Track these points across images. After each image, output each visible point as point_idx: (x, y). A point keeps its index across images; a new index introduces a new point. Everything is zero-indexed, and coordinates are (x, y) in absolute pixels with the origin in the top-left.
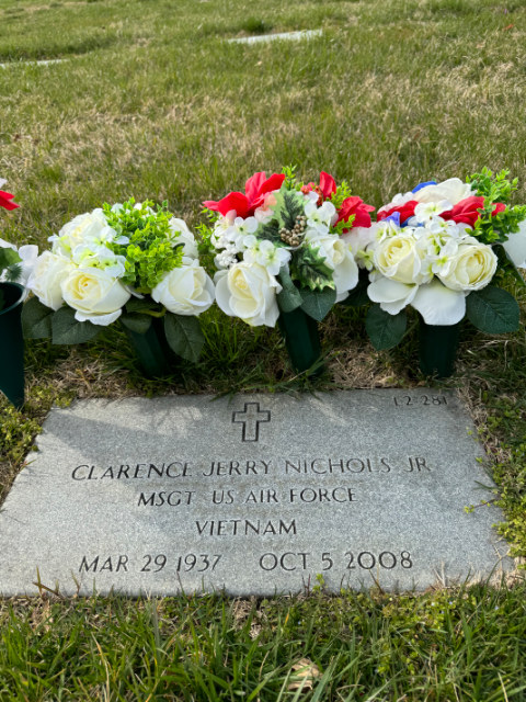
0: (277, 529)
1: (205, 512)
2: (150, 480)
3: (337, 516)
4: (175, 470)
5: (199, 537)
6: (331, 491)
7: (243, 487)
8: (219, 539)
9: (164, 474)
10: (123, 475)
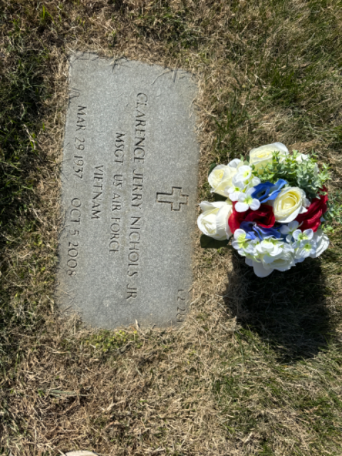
0: (95, 208)
1: (109, 171)
2: (133, 139)
3: (101, 242)
4: (139, 153)
5: (94, 167)
6: (117, 240)
7: (124, 192)
8: (92, 178)
9: (136, 147)
10: (138, 123)
